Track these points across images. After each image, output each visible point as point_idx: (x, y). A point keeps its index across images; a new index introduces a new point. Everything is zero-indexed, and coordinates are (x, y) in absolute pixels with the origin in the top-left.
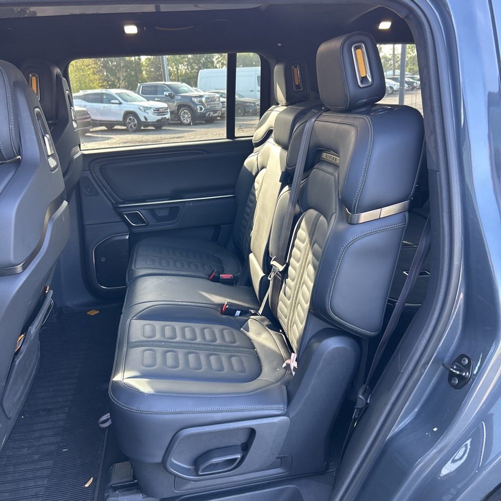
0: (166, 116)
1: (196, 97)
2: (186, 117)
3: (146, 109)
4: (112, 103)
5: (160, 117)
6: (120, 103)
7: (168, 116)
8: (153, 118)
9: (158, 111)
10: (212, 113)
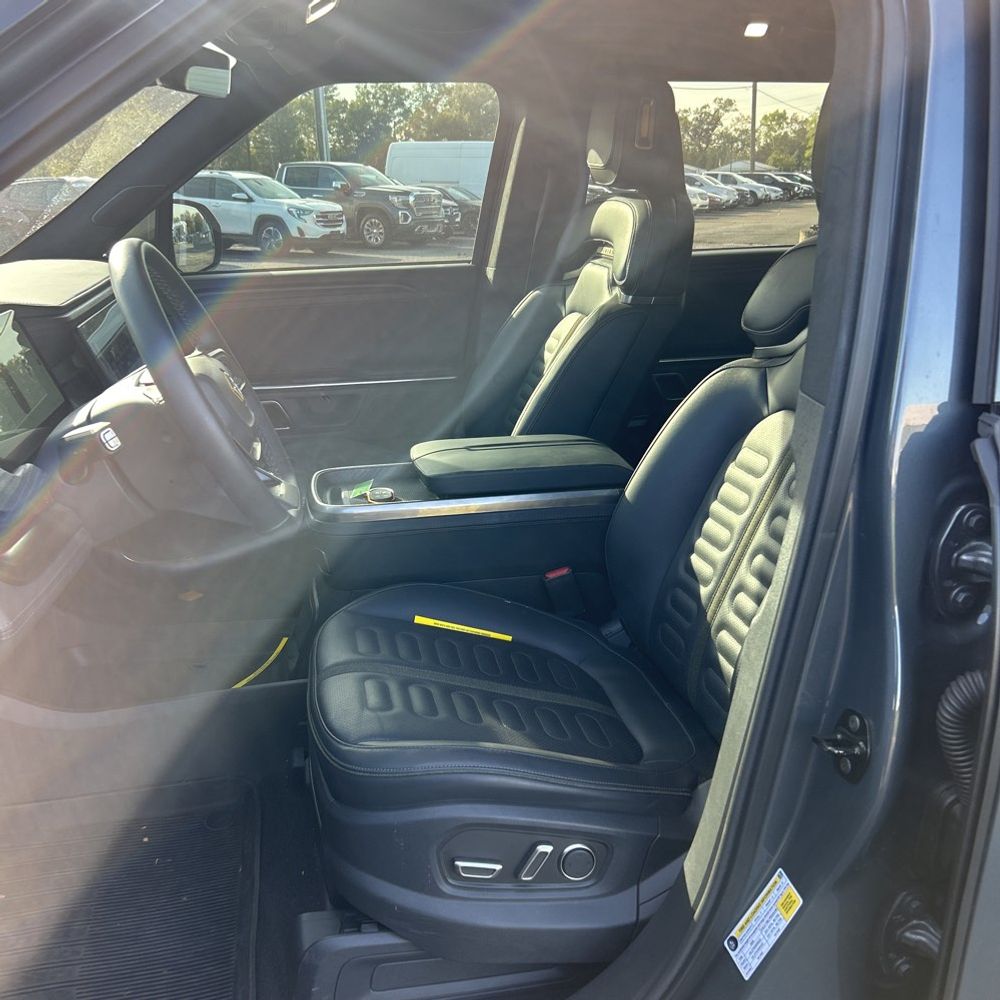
0: (338, 229)
1: (396, 194)
2: (375, 233)
3: (302, 212)
4: (235, 199)
5: (328, 231)
6: (250, 200)
7: (342, 229)
8: (315, 230)
9: (325, 218)
10: (426, 227)
